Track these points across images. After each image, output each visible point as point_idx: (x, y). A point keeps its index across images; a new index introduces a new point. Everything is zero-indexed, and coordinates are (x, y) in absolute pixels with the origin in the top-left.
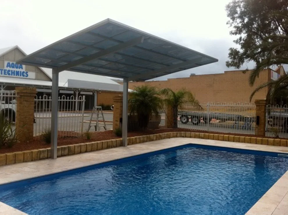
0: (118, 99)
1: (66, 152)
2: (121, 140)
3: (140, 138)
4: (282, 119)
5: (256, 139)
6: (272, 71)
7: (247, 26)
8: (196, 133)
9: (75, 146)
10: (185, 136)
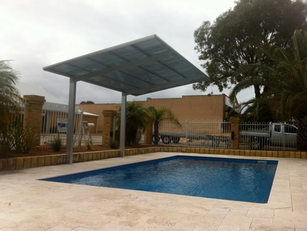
0: (109, 114)
1: (77, 159)
2: (118, 151)
3: (132, 150)
4: (247, 137)
5: (234, 151)
6: (226, 97)
7: (212, 52)
8: (179, 148)
9: (84, 154)
10: (167, 151)
